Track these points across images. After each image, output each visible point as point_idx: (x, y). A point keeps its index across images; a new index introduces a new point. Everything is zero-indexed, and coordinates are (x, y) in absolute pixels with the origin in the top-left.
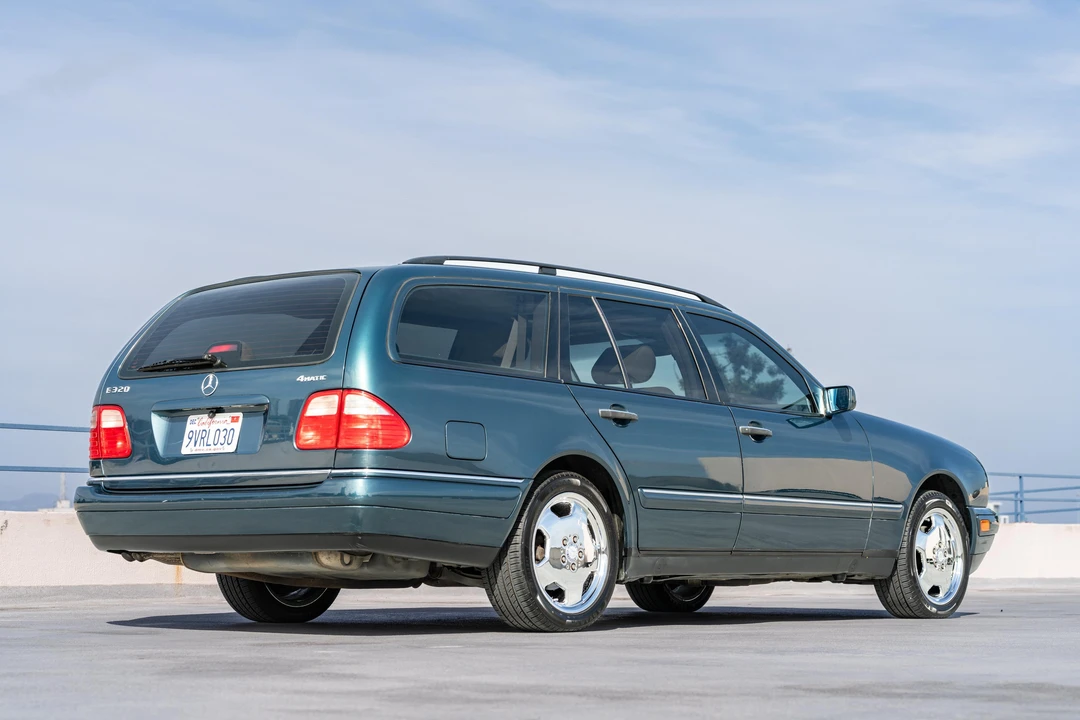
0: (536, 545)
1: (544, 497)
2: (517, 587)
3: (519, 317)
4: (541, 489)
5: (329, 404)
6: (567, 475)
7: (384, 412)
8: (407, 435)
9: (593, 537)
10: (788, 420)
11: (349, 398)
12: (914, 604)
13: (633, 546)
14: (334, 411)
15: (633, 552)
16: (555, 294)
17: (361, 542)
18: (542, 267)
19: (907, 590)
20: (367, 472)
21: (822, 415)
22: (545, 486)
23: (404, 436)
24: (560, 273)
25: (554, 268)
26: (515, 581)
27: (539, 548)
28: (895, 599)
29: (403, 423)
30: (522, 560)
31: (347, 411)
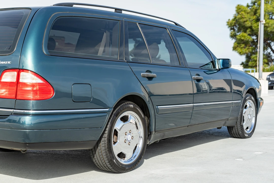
0: (114, 135)
1: (117, 115)
2: (105, 157)
3: (107, 32)
4: (116, 112)
5: (13, 76)
6: (128, 104)
7: (40, 81)
8: (52, 92)
9: (137, 128)
10: (204, 72)
11: (22, 74)
12: (242, 134)
13: (153, 130)
14: (15, 80)
15: (153, 133)
16: (122, 21)
17: (28, 146)
18: (116, 9)
19: (240, 130)
20: (31, 112)
21: (217, 69)
22: (118, 109)
23: (51, 93)
24: (123, 12)
25: (121, 10)
26: (104, 154)
27: (115, 136)
28: (235, 132)
29: (50, 86)
30: (107, 145)
31: (21, 80)
